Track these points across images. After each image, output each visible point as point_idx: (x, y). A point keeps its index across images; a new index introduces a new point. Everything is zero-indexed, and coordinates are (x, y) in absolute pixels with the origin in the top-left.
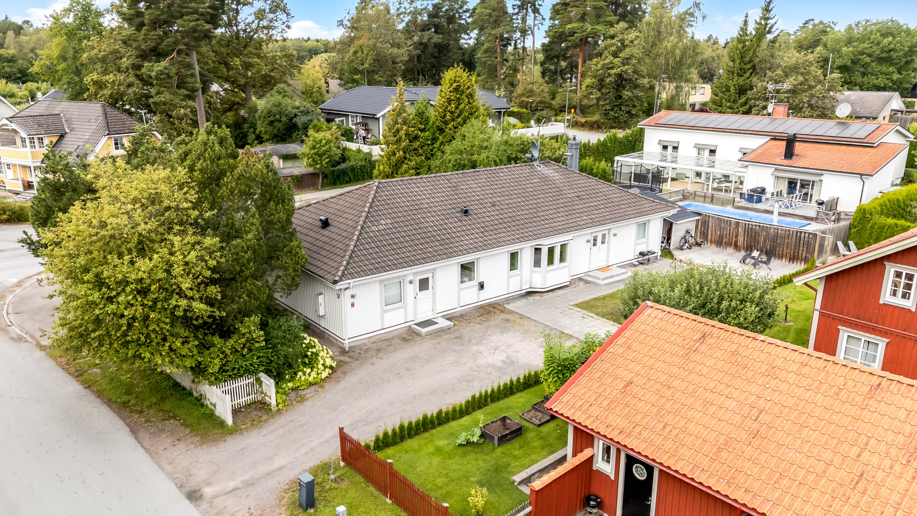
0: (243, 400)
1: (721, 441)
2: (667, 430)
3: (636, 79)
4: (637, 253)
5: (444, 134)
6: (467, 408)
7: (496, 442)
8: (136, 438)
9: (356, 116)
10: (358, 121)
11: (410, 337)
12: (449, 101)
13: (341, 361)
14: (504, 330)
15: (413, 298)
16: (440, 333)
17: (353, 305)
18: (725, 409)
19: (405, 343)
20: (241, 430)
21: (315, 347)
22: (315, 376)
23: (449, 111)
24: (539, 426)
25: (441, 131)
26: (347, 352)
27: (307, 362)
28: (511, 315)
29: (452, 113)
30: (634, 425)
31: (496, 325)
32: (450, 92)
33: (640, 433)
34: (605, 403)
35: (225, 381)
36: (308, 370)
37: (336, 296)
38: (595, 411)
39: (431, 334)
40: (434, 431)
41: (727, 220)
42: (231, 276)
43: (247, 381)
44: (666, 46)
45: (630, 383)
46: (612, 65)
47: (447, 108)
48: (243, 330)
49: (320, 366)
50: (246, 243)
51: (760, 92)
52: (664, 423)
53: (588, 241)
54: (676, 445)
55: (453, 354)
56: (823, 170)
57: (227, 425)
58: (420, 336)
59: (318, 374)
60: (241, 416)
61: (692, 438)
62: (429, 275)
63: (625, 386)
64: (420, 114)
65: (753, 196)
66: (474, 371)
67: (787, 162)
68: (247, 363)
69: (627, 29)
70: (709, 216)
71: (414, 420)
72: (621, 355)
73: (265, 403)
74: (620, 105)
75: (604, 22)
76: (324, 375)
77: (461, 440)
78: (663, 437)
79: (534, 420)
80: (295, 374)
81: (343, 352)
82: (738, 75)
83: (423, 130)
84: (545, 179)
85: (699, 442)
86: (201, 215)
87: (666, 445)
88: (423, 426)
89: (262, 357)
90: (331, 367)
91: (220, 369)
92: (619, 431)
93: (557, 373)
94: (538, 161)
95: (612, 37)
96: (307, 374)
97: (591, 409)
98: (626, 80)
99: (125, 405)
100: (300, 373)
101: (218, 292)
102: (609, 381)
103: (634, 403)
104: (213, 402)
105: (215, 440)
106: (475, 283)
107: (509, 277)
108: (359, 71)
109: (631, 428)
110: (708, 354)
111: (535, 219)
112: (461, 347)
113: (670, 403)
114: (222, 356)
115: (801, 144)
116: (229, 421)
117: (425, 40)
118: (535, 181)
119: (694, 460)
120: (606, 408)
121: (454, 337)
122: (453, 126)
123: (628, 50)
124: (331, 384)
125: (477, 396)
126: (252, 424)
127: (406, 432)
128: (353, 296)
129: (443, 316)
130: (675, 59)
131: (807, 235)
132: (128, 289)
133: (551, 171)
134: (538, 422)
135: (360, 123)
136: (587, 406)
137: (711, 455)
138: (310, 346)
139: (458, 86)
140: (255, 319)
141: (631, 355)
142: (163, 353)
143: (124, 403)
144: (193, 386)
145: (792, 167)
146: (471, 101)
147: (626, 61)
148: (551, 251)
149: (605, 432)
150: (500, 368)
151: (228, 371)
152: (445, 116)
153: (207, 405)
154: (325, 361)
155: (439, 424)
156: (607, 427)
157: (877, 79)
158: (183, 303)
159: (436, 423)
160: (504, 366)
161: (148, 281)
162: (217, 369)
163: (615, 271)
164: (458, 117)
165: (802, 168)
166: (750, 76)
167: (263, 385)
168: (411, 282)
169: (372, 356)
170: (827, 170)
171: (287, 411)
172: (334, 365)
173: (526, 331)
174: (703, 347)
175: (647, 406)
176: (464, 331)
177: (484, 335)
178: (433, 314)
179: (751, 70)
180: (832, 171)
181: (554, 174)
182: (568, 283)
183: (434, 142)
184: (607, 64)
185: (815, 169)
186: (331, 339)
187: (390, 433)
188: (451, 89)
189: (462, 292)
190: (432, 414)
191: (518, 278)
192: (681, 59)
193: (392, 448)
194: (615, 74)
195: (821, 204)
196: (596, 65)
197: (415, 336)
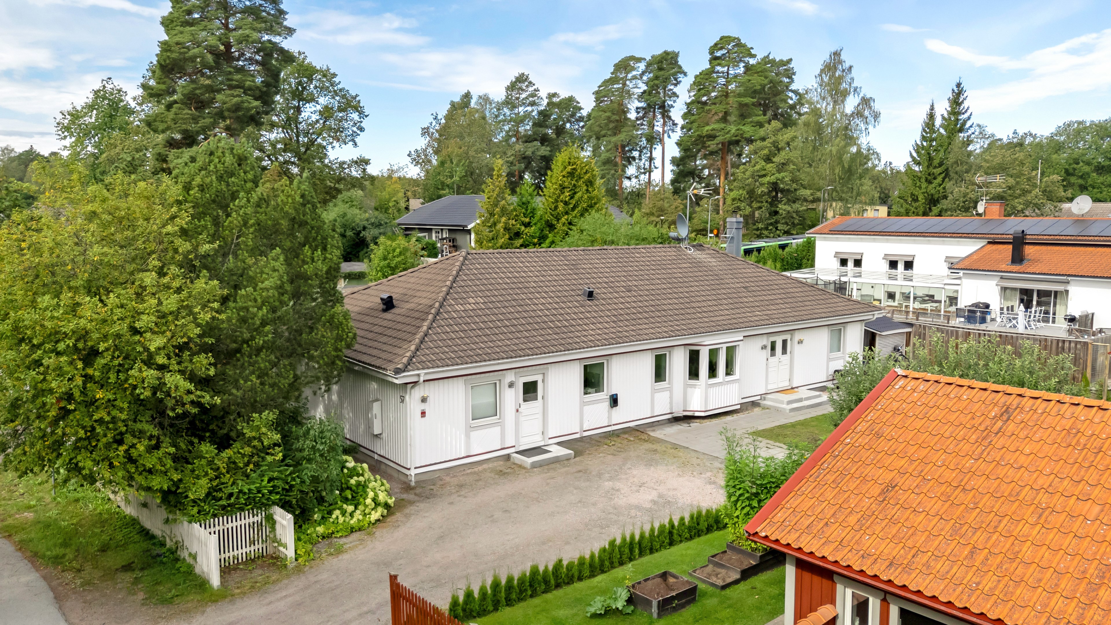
0: (242, 552)
1: (1091, 571)
2: (980, 557)
3: (795, 190)
4: (831, 371)
5: (556, 231)
6: (602, 561)
7: (655, 609)
8: (60, 608)
9: (442, 230)
10: (444, 236)
11: (509, 470)
12: (563, 188)
13: (403, 500)
14: (650, 463)
15: (514, 411)
16: (553, 466)
17: (423, 414)
18: (1081, 518)
19: (502, 478)
20: (232, 595)
21: (362, 475)
22: (361, 517)
23: (562, 201)
24: (724, 587)
25: (551, 227)
26: (413, 488)
27: (350, 497)
28: (658, 445)
29: (566, 203)
30: (913, 551)
31: (638, 456)
32: (564, 176)
33: (927, 565)
34: (853, 519)
35: (215, 516)
36: (350, 508)
37: (399, 400)
38: (836, 532)
39: (541, 466)
40: (549, 596)
41: (952, 331)
42: (234, 345)
43: (252, 520)
44: (831, 151)
45: (892, 486)
46: (763, 172)
47: (559, 197)
48: (249, 433)
49: (369, 501)
50: (261, 295)
51: (957, 200)
52: (971, 546)
53: (764, 347)
54: (1003, 582)
55: (575, 491)
56: (1069, 275)
57: (211, 587)
58: (524, 468)
59: (365, 515)
60: (236, 576)
61: (1031, 570)
62: (538, 378)
63: (882, 492)
64: (523, 203)
65: (974, 312)
66: (609, 513)
67: (1016, 268)
68: (252, 487)
69: (781, 129)
70: (924, 327)
71: (516, 576)
72: (866, 447)
73: (277, 558)
74: (777, 222)
75: (751, 122)
76: (375, 516)
77: (597, 606)
78: (975, 568)
79: (715, 579)
80: (330, 513)
81: (407, 488)
82: (926, 181)
83: (527, 225)
84: (697, 264)
85: (1048, 575)
86: (196, 248)
87: (984, 582)
88: (531, 586)
89: (277, 479)
90: (387, 506)
91: (208, 494)
92: (887, 563)
93: (748, 498)
94: (686, 242)
95: (763, 139)
96: (347, 515)
97: (828, 531)
98: (782, 191)
99: (57, 560)
100: (337, 512)
101: (210, 364)
102: (852, 486)
103: (905, 517)
104: (193, 552)
105: (187, 611)
106: (604, 396)
107: (654, 391)
108: (448, 186)
109: (910, 557)
110: (1022, 435)
111: (688, 311)
112: (588, 483)
113: (974, 514)
114: (212, 474)
115: (1031, 247)
116: (215, 580)
117: (529, 153)
118: (685, 265)
119: (1047, 606)
120: (856, 527)
121: (574, 470)
122: (567, 220)
123: (783, 153)
124: (385, 530)
125: (618, 542)
126: (252, 587)
127: (503, 594)
128: (424, 400)
129: (559, 444)
130: (843, 166)
131: (1073, 345)
132: (61, 346)
133: (705, 256)
134: (720, 583)
135: (445, 238)
136: (821, 525)
137: (1078, 595)
138: (353, 472)
139: (574, 169)
140: (270, 415)
141: (884, 445)
142: (116, 463)
143: (56, 557)
144: (167, 529)
145: (1024, 273)
146: (590, 189)
147: (782, 167)
148: (713, 353)
149: (861, 565)
150: (649, 510)
151: (221, 499)
152: (556, 208)
153: (184, 559)
154: (376, 495)
155: (558, 586)
156: (863, 556)
157: (1101, 193)
158: (150, 374)
159: (553, 582)
160: (655, 507)
161: (95, 336)
162: (202, 493)
163: (803, 393)
164: (573, 209)
165: (1039, 274)
166: (943, 181)
167: (278, 527)
168: (511, 385)
169: (450, 494)
170: (1075, 276)
171: (311, 567)
172: (391, 501)
173: (684, 464)
174: (1011, 427)
175: (930, 521)
176: (589, 462)
177: (621, 468)
178: (544, 440)
179: (943, 175)
180: (1081, 276)
181: (709, 260)
182: (739, 407)
183: (542, 241)
184: (757, 171)
185: (1057, 275)
186: (389, 471)
187: (476, 595)
188: (564, 173)
189: (586, 408)
190: (546, 567)
191: (667, 394)
192: (850, 167)
193: (478, 619)
194: (769, 183)
195: (1072, 320)
196: (744, 173)
197: (516, 469)
